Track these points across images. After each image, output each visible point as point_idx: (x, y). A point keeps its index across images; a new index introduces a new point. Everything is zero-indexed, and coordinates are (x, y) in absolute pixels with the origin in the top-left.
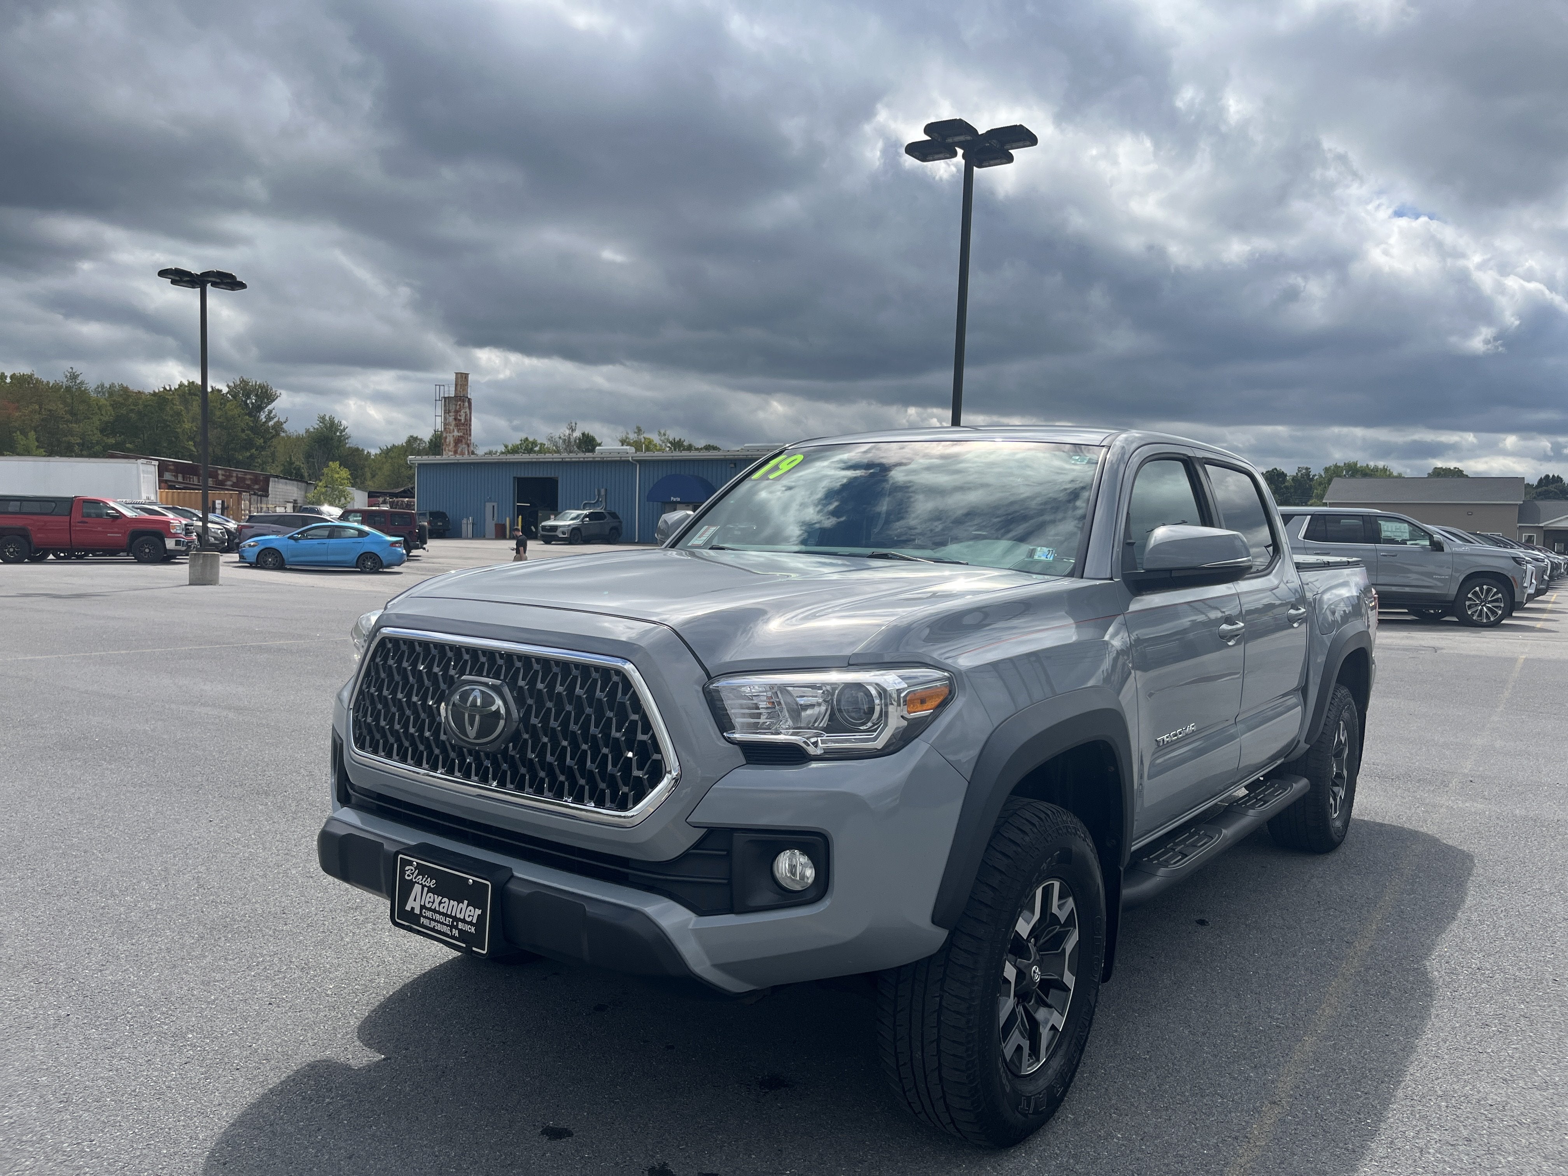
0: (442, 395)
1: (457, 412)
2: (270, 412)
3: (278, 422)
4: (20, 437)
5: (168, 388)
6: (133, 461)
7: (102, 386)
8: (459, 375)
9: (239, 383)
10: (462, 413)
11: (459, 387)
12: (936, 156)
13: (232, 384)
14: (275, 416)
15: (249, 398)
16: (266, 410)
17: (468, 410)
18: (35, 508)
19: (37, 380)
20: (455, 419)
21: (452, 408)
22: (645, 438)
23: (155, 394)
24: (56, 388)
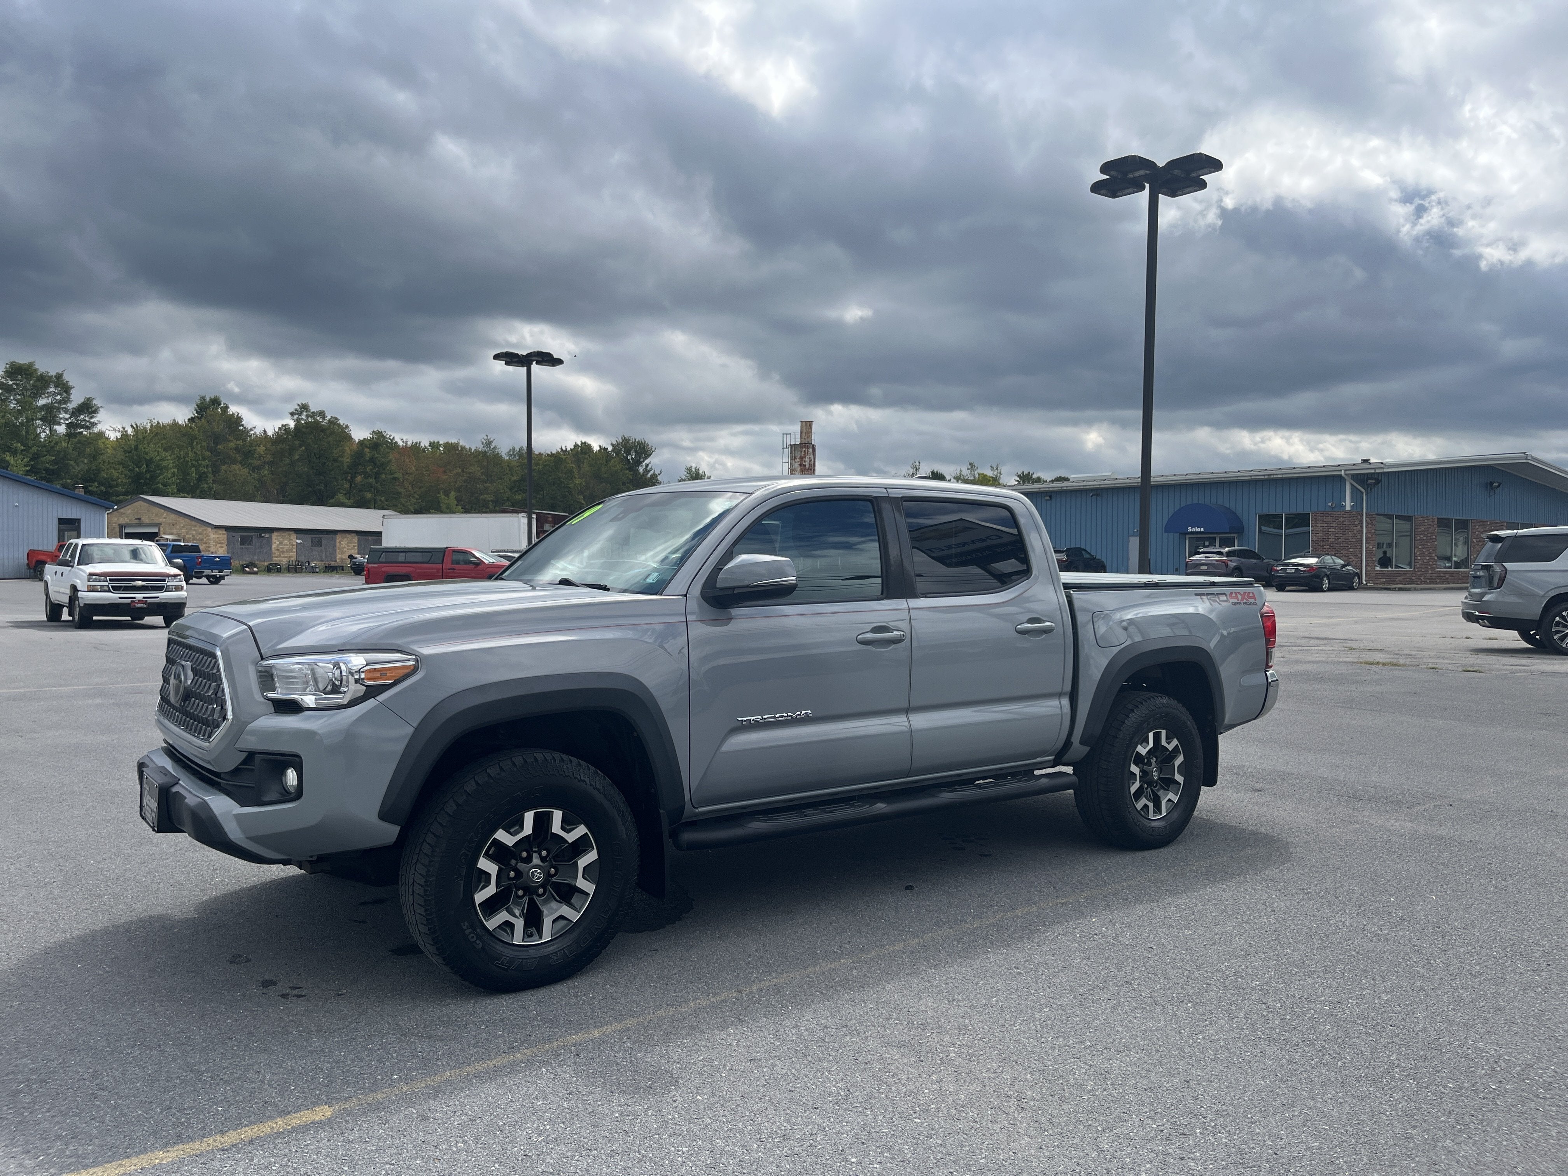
0: (789, 443)
1: (802, 458)
2: (647, 465)
3: (654, 474)
4: (443, 497)
5: (564, 449)
6: (515, 515)
7: (514, 449)
8: (804, 423)
9: (621, 441)
10: (807, 459)
11: (804, 434)
12: (1125, 192)
13: (615, 443)
14: (651, 469)
15: (630, 454)
16: (644, 464)
17: (812, 456)
18: (418, 557)
19: (462, 447)
20: (800, 465)
21: (798, 455)
22: (979, 474)
23: (552, 455)
24: (477, 453)
